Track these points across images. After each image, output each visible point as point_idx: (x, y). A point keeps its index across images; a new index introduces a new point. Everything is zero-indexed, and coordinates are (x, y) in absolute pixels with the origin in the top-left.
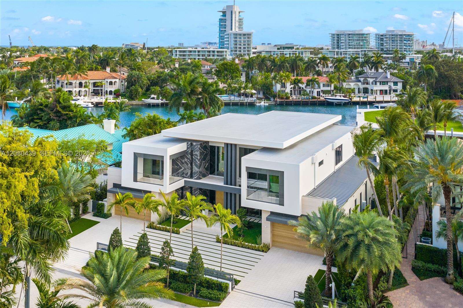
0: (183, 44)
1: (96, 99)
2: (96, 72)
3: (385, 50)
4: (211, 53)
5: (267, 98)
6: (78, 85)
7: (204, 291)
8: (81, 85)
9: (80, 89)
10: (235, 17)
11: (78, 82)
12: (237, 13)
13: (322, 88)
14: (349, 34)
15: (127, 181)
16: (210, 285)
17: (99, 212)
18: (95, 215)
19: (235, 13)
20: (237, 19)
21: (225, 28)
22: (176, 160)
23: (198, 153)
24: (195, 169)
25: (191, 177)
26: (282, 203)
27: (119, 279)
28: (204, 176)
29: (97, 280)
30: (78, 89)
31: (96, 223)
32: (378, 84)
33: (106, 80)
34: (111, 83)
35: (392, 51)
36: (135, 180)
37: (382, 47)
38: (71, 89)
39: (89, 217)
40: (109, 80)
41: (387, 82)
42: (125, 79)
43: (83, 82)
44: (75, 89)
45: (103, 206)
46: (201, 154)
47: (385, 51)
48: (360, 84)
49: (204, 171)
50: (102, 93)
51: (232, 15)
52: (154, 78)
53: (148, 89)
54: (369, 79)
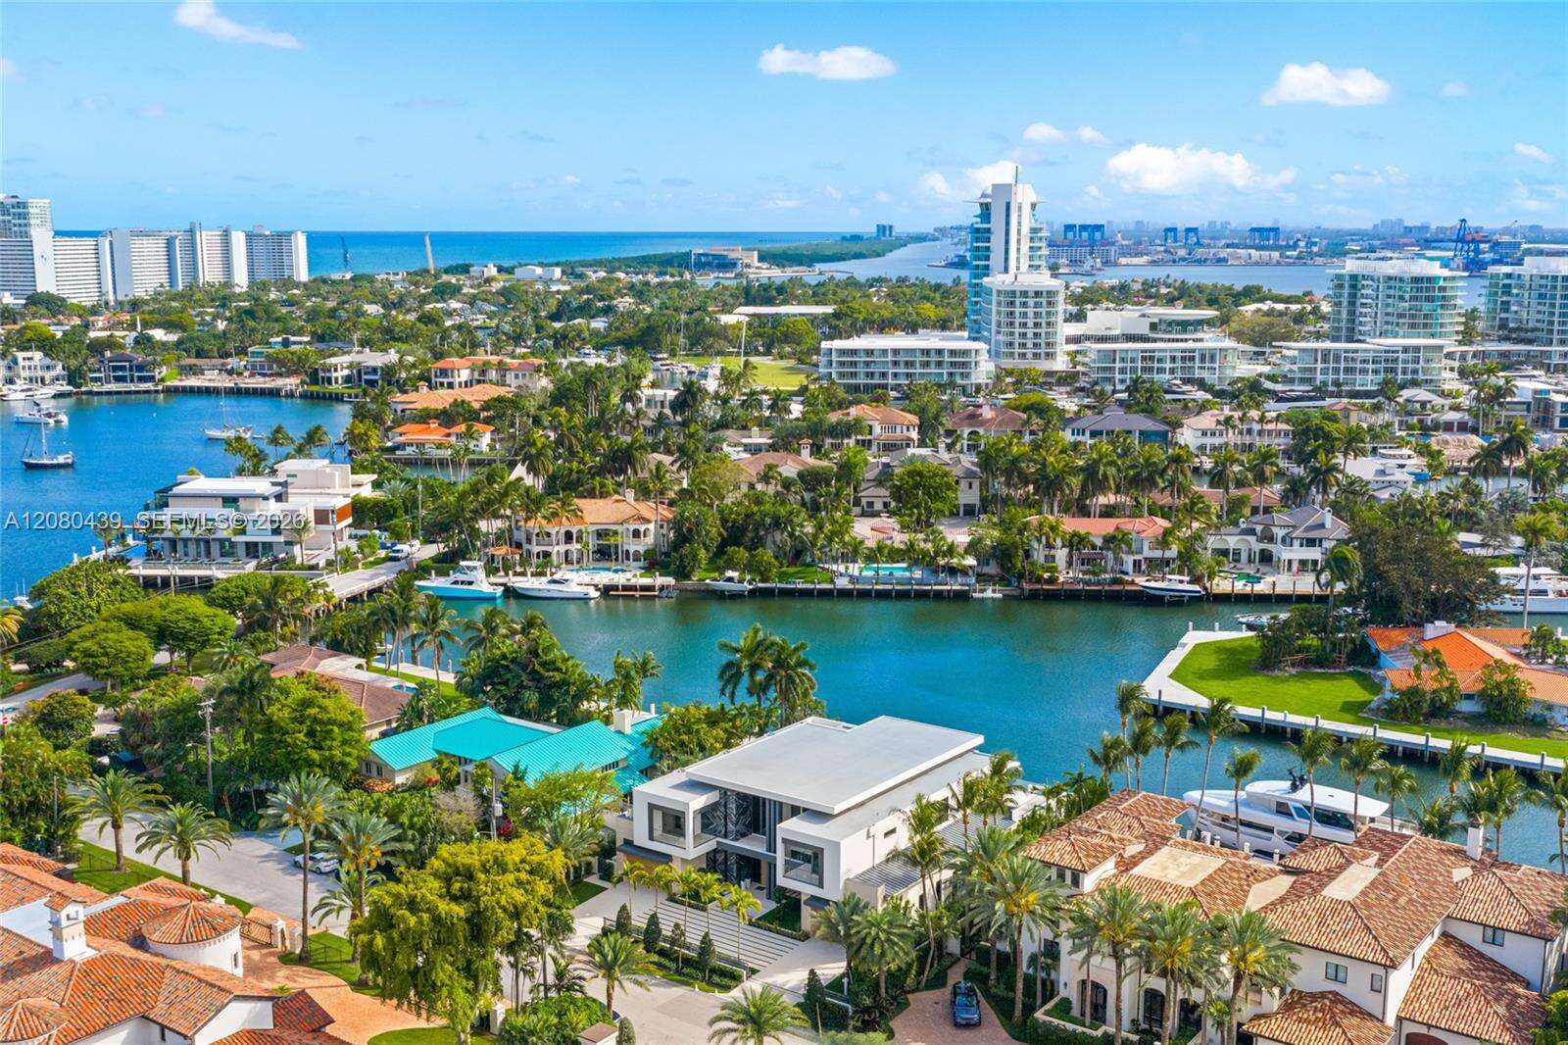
0: (891, 227)
1: (605, 578)
2: (600, 502)
3: (1511, 325)
4: (934, 358)
5: (1003, 580)
6: (562, 537)
7: (716, 979)
8: (569, 537)
9: (568, 547)
10: (1019, 223)
11: (563, 531)
12: (1026, 210)
13: (1147, 553)
14: (1390, 278)
15: (641, 839)
16: (723, 973)
17: (606, 873)
18: (601, 878)
19: (1020, 208)
20: (1025, 230)
21: (987, 258)
22: (706, 815)
23: (734, 806)
24: (731, 827)
25: (726, 836)
26: (821, 885)
27: (616, 958)
28: (744, 835)
29: (597, 958)
30: (562, 548)
31: (603, 889)
32: (1297, 543)
33: (626, 526)
34: (636, 534)
35: (1534, 330)
36: (651, 838)
37: (1503, 315)
38: (548, 549)
39: (594, 880)
40: (632, 528)
41: (1321, 540)
42: (668, 522)
43: (574, 531)
44: (556, 548)
45: (611, 866)
46: (738, 807)
47: (1514, 330)
48: (1252, 539)
49: (744, 830)
50: (617, 553)
51: (1008, 216)
52: (738, 514)
53: (721, 551)
54: (1275, 530)
